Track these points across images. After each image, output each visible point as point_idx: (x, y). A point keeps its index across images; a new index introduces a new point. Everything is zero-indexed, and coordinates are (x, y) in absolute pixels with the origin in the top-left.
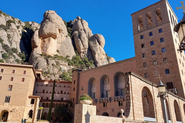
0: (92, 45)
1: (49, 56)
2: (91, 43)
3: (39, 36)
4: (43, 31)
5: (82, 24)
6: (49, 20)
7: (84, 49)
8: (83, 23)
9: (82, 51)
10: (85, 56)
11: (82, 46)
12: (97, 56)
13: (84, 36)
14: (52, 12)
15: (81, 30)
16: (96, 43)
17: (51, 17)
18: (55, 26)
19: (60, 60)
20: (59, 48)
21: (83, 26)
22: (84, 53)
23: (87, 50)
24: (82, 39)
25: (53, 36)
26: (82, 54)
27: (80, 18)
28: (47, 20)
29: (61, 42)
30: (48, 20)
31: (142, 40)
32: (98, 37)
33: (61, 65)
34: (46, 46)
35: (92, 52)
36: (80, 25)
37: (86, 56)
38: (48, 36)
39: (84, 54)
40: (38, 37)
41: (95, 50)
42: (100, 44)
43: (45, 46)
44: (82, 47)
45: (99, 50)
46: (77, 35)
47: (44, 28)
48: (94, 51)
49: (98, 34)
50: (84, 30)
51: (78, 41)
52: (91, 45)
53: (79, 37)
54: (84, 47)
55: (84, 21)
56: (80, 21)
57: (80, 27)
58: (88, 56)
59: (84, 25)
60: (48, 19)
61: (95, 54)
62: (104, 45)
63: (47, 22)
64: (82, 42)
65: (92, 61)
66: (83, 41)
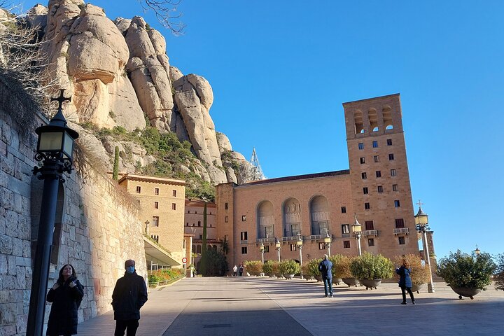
0: (185, 103)
1: (106, 132)
2: (181, 96)
3: (69, 73)
4: (80, 61)
5: (153, 41)
6: (94, 34)
7: (163, 110)
8: (154, 37)
9: (159, 113)
10: (166, 129)
11: (159, 102)
12: (197, 131)
13: (162, 75)
14: (97, 12)
15: (151, 57)
16: (193, 99)
17: (99, 26)
18: (111, 52)
19: (130, 142)
20: (113, 106)
21: (155, 47)
22: (162, 119)
23: (171, 112)
24: (159, 83)
25: (104, 78)
26: (158, 121)
27: (145, 23)
28: (87, 33)
29: (115, 90)
30: (89, 34)
31: (361, 150)
32: (198, 85)
33: (134, 153)
34: (90, 102)
35: (182, 119)
36: (146, 44)
37: (169, 128)
38: (91, 77)
39: (163, 124)
40: (67, 76)
41: (193, 118)
42: (202, 102)
43: (85, 101)
44: (158, 105)
45: (202, 117)
46: (143, 70)
47: (83, 55)
48: (191, 119)
49: (198, 77)
50: (159, 58)
51: (148, 87)
52: (180, 101)
53: (149, 78)
54: (164, 106)
55: (157, 34)
56: (144, 32)
57: (147, 47)
58: (174, 129)
59: (158, 45)
60: (88, 30)
61: (194, 125)
62: (211, 105)
63: (89, 38)
64: (158, 91)
65: (186, 142)
66: (161, 88)
